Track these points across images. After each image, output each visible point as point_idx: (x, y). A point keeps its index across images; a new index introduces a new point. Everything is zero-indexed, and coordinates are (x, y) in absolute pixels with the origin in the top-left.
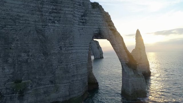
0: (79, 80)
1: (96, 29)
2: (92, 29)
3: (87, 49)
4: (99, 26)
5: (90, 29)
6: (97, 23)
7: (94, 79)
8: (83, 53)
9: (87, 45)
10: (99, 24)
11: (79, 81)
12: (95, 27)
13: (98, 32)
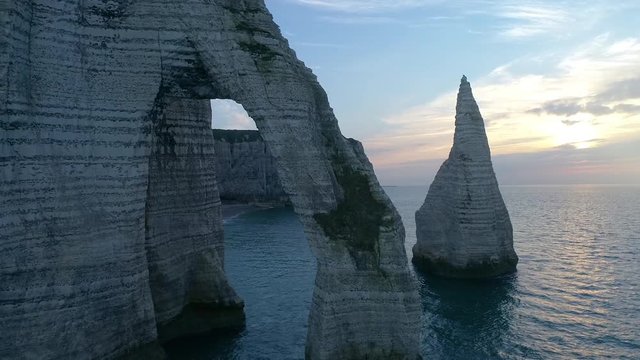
0: (64, 297)
1: (172, 47)
2: (156, 46)
3: (127, 145)
4: (191, 30)
5: (144, 47)
6: (180, 17)
7: (216, 286)
8: (104, 161)
9: (133, 125)
10: (186, 20)
11: (62, 302)
12: (169, 35)
13: (189, 61)
